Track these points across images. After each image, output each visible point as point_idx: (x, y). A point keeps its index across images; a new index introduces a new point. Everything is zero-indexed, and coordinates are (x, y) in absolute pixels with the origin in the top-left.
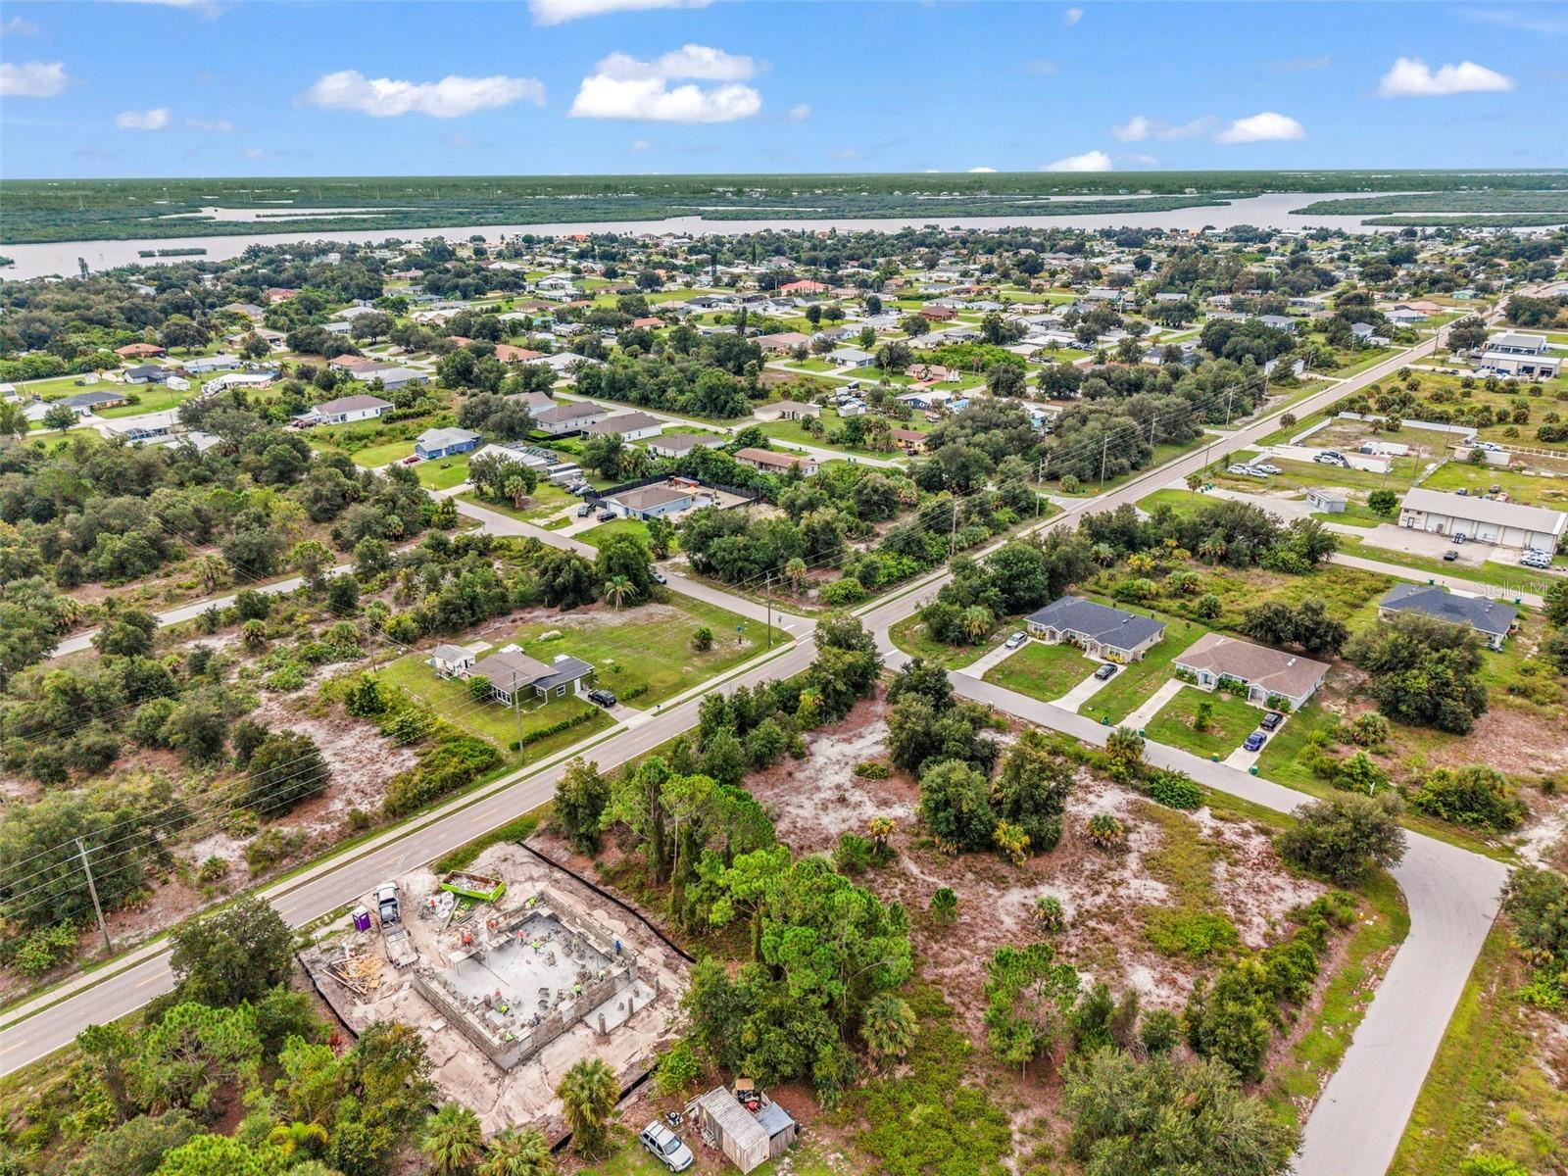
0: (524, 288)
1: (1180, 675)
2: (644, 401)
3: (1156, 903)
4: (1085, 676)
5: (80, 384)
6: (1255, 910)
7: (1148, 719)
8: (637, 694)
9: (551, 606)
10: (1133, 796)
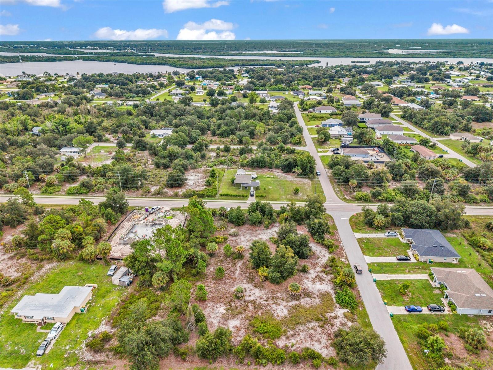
0: (446, 81)
1: (431, 275)
2: (416, 124)
3: (275, 315)
4: (394, 256)
5: (284, 94)
6: (299, 339)
7: (390, 279)
8: (262, 196)
9: (282, 170)
10: (332, 292)
